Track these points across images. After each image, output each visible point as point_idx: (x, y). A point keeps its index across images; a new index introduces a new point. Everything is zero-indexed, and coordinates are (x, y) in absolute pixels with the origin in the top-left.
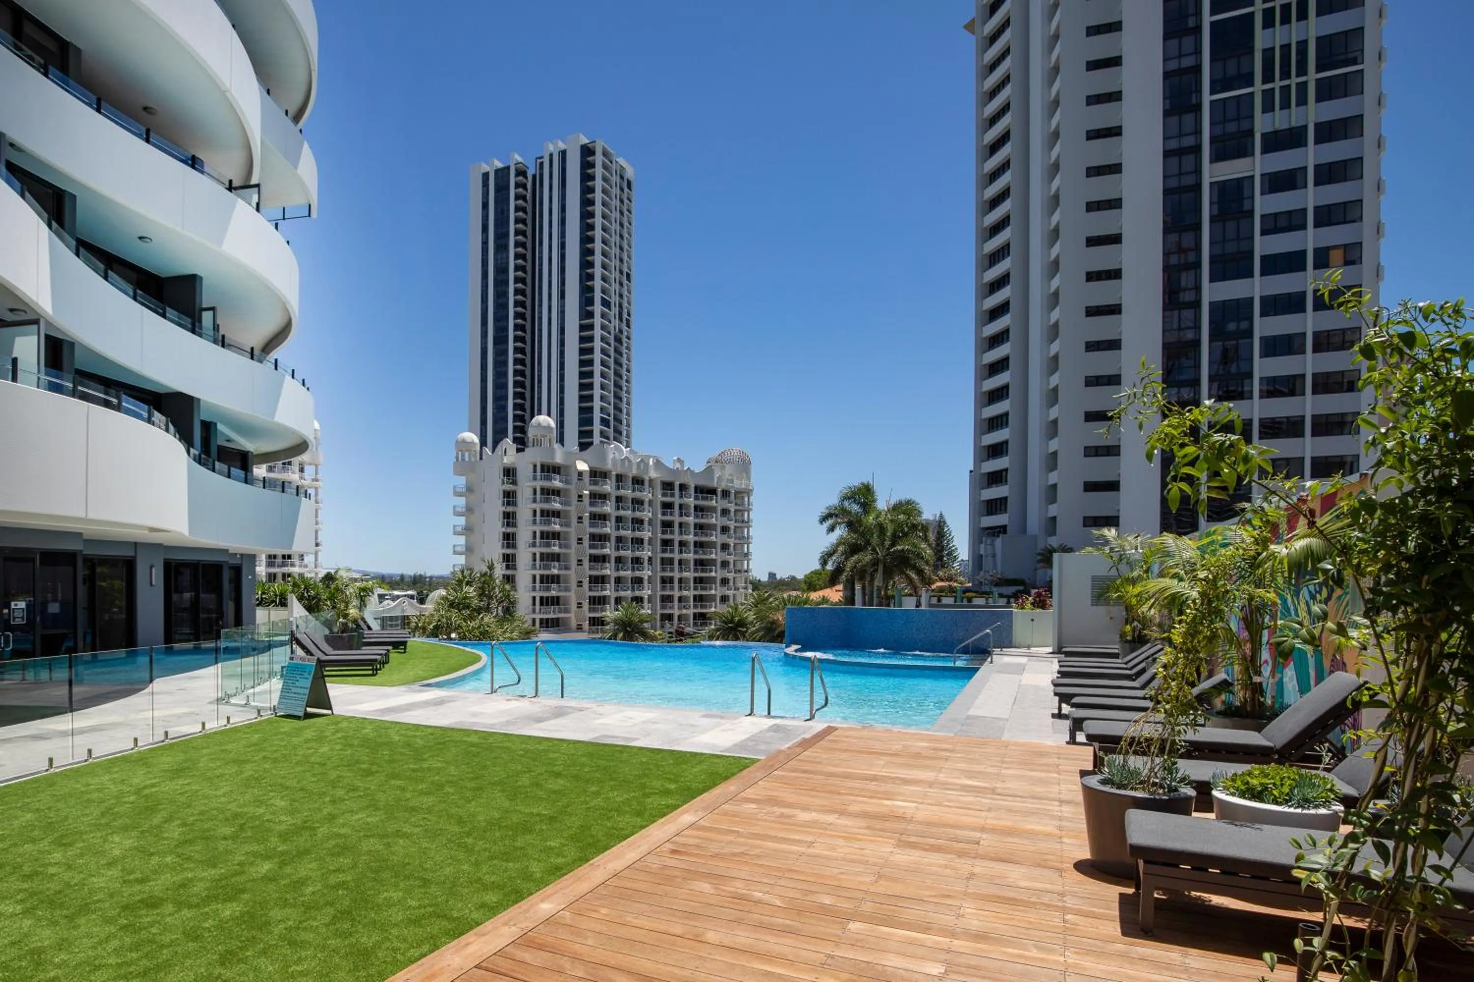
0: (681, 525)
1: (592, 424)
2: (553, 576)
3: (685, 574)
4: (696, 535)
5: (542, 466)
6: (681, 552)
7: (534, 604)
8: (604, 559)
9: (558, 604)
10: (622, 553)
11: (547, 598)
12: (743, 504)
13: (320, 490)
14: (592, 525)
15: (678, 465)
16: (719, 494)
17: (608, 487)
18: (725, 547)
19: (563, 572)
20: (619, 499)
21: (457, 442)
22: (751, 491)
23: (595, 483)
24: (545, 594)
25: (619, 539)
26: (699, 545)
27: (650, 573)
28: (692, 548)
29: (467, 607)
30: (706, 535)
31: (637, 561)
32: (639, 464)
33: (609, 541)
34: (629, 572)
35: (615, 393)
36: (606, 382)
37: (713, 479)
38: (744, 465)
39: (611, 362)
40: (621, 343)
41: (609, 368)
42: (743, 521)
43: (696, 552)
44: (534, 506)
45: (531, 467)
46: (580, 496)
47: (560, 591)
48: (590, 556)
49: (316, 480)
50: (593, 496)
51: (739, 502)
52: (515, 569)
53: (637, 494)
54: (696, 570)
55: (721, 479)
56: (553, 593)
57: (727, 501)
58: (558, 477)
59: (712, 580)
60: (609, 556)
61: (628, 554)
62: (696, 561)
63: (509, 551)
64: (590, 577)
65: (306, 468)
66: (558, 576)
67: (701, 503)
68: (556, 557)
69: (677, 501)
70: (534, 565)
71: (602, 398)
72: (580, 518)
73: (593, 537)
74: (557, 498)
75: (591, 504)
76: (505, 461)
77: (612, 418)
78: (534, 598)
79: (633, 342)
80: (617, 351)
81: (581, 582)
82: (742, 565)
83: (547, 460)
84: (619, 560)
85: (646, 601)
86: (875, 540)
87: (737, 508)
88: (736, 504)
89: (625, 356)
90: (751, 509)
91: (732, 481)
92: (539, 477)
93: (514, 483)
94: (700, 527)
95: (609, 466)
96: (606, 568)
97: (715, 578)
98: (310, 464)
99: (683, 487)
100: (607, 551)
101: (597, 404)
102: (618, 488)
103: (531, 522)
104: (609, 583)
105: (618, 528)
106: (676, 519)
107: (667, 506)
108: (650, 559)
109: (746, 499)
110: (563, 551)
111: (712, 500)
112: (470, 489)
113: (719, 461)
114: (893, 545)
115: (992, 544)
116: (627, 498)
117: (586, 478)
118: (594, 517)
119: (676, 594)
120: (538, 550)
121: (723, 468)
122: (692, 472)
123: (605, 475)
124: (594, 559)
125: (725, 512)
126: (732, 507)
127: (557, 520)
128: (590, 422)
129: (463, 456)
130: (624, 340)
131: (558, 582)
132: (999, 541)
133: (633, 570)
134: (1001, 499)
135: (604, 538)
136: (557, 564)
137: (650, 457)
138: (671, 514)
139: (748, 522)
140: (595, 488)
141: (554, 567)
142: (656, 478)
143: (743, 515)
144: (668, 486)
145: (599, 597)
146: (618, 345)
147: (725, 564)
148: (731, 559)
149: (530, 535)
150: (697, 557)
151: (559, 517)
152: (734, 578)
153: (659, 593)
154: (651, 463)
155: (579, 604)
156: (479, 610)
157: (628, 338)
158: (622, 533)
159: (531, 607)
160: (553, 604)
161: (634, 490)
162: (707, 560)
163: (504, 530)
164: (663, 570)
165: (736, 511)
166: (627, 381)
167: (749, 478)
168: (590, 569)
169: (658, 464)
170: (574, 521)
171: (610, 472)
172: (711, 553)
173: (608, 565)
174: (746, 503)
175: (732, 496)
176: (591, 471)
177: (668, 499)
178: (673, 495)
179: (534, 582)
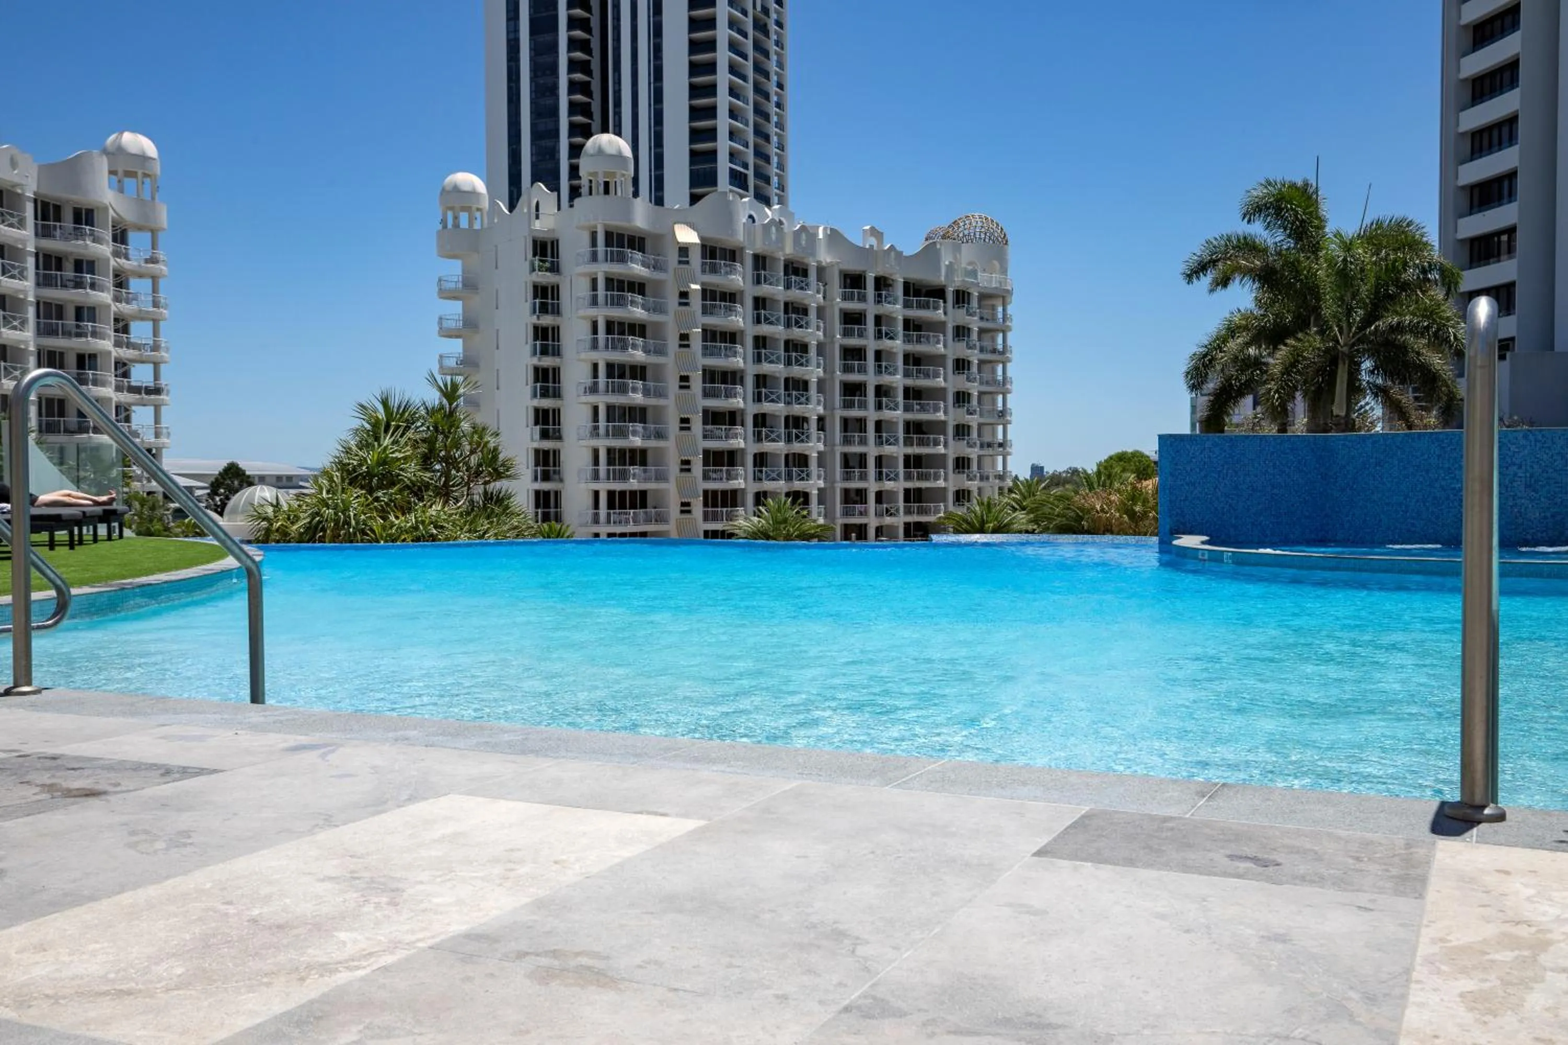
0: (878, 355)
2: (633, 451)
3: (888, 450)
4: (907, 374)
5: (609, 235)
6: (879, 407)
7: (596, 505)
8: (731, 417)
9: (644, 505)
10: (767, 407)
11: (622, 493)
12: (994, 319)
13: (162, 283)
14: (707, 352)
15: (873, 241)
16: (950, 297)
17: (738, 279)
18: (962, 398)
19: (652, 443)
20: (760, 303)
21: (443, 190)
22: (1009, 294)
23: (714, 270)
24: (618, 486)
25: (761, 380)
26: (912, 394)
27: (821, 447)
28: (900, 399)
29: (389, 480)
30: (927, 376)
31: (796, 423)
32: (797, 234)
33: (742, 383)
34: (781, 444)
35: (756, 126)
36: (740, 103)
37: (939, 270)
38: (995, 243)
39: (749, 68)
40: (766, 33)
41: (744, 78)
42: (994, 351)
43: (907, 409)
44: (592, 312)
45: (586, 238)
46: (684, 295)
47: (646, 480)
48: (706, 412)
49: (153, 260)
50: (708, 294)
51: (986, 313)
52: (560, 438)
53: (795, 294)
54: (908, 442)
56: (633, 484)
57: (965, 310)
58: (638, 255)
59: (938, 461)
60: (742, 411)
61: (777, 409)
62: (908, 425)
63: (547, 403)
64: (706, 452)
65: (132, 236)
66: (644, 452)
67: (916, 313)
68: (638, 414)
69: (870, 308)
70: (596, 428)
71: (732, 135)
72: (684, 337)
73: (710, 375)
74: (639, 298)
75: (705, 311)
76: (537, 225)
77: (750, 173)
78: (596, 494)
79: (789, 34)
80: (758, 46)
81: (688, 462)
82: (994, 433)
83: (618, 223)
84: (761, 420)
85: (814, 500)
86: (1329, 309)
87: (984, 325)
88: (982, 318)
89: (774, 58)
90: (1009, 329)
91: (974, 273)
92: (601, 255)
93: (555, 268)
94: (914, 361)
95: (740, 237)
96: (736, 436)
97: (944, 456)
98: (140, 229)
99: (882, 283)
100: (738, 403)
101: (723, 145)
102: (758, 281)
103: (588, 344)
104: (743, 465)
105: (758, 359)
106: (870, 343)
107: (852, 320)
108: (821, 419)
109: (1000, 309)
110: (652, 401)
111: (936, 308)
112: (470, 285)
113: (949, 236)
114: (1369, 320)
116: (774, 301)
117: (696, 258)
118: (710, 335)
119: (872, 486)
120: (602, 400)
121: (957, 249)
122: (899, 254)
123: (732, 255)
124: (714, 418)
125: (961, 332)
126: (975, 325)
127: (640, 341)
129: (456, 218)
130: (773, 27)
131: (644, 463)
133: (789, 440)
135: (731, 377)
136: (639, 427)
138: (861, 335)
139: (1003, 353)
140: (712, 279)
141: (635, 433)
142: (831, 265)
143: (994, 340)
144: (853, 281)
145: (724, 493)
146: (761, 37)
147: (962, 431)
148: (974, 421)
149: (587, 369)
150: (910, 416)
151: (643, 335)
152: (979, 457)
153: (840, 485)
154: (821, 236)
155: (683, 504)
156: (418, 490)
157: (779, 24)
158: (767, 368)
159: (591, 511)
160: (633, 507)
161: (788, 286)
162: (930, 423)
163: (535, 361)
164: (847, 441)
165: (982, 331)
166: (779, 105)
167: (1004, 271)
168: (705, 437)
169: (834, 236)
170: (673, 342)
171: (742, 249)
172: (937, 409)
173: (739, 429)
174: (1000, 315)
175: (974, 303)
176: (704, 246)
177: (853, 306)
178: (862, 299)
179: (596, 462)
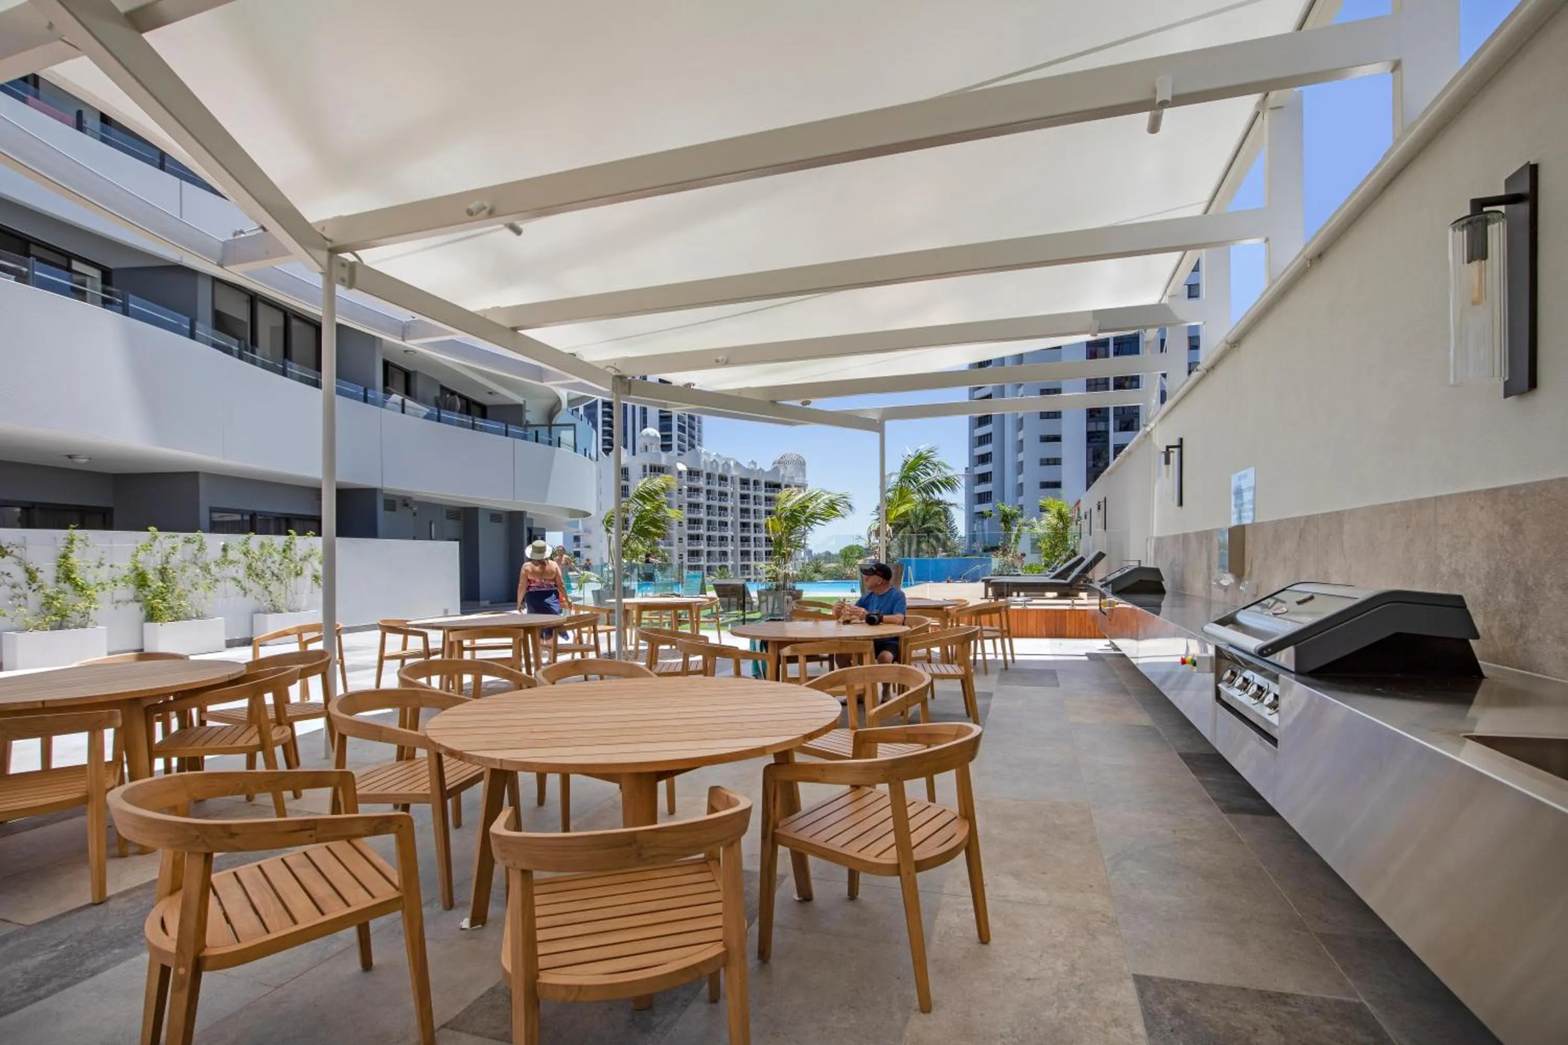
1: (671, 430)
5: (651, 467)
6: (755, 532)
8: (698, 537)
10: (712, 533)
14: (689, 511)
15: (752, 466)
16: (783, 487)
17: (701, 483)
20: (709, 492)
22: (807, 485)
23: (691, 480)
25: (710, 523)
27: (732, 548)
28: (763, 529)
31: (723, 539)
32: (723, 465)
33: (702, 523)
34: (717, 548)
37: (779, 476)
38: (801, 464)
45: (641, 468)
46: (680, 490)
48: (688, 535)
50: (690, 489)
53: (722, 488)
54: (766, 545)
55: (785, 474)
58: (662, 475)
60: (702, 535)
67: (769, 494)
69: (752, 493)
72: (680, 507)
73: (690, 521)
75: (689, 496)
81: (681, 555)
83: (655, 463)
84: (709, 538)
91: (792, 478)
92: (648, 476)
93: (627, 479)
95: (702, 467)
96: (700, 545)
99: (756, 483)
100: (701, 532)
102: (708, 484)
104: (703, 556)
106: (752, 507)
107: (745, 497)
108: (732, 537)
111: (777, 492)
113: (781, 462)
115: (982, 524)
116: (715, 492)
117: (685, 476)
118: (690, 505)
121: (786, 468)
122: (763, 471)
123: (699, 474)
124: (691, 537)
128: (669, 428)
132: (986, 522)
133: (720, 546)
134: (987, 493)
135: (698, 522)
137: (731, 459)
138: (748, 504)
140: (692, 484)
142: (736, 476)
144: (745, 482)
154: (732, 464)
158: (712, 518)
161: (720, 485)
164: (742, 545)
167: (804, 476)
168: (688, 545)
169: (737, 464)
171: (702, 471)
173: (701, 542)
176: (688, 471)
177: (745, 492)
178: (748, 489)
